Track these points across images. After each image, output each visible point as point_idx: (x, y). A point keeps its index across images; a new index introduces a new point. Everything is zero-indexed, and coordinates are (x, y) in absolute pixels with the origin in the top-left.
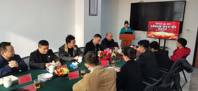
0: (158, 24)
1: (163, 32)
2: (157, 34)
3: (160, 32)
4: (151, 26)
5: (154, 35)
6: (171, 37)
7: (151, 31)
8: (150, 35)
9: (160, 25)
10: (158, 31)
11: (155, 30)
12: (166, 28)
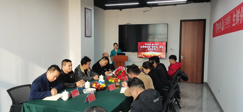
0: (147, 44)
1: (153, 51)
2: (147, 54)
3: (150, 52)
4: (141, 47)
5: (144, 56)
6: (160, 56)
7: (141, 51)
8: (140, 56)
9: (149, 46)
10: (148, 51)
11: (145, 50)
12: (154, 48)
